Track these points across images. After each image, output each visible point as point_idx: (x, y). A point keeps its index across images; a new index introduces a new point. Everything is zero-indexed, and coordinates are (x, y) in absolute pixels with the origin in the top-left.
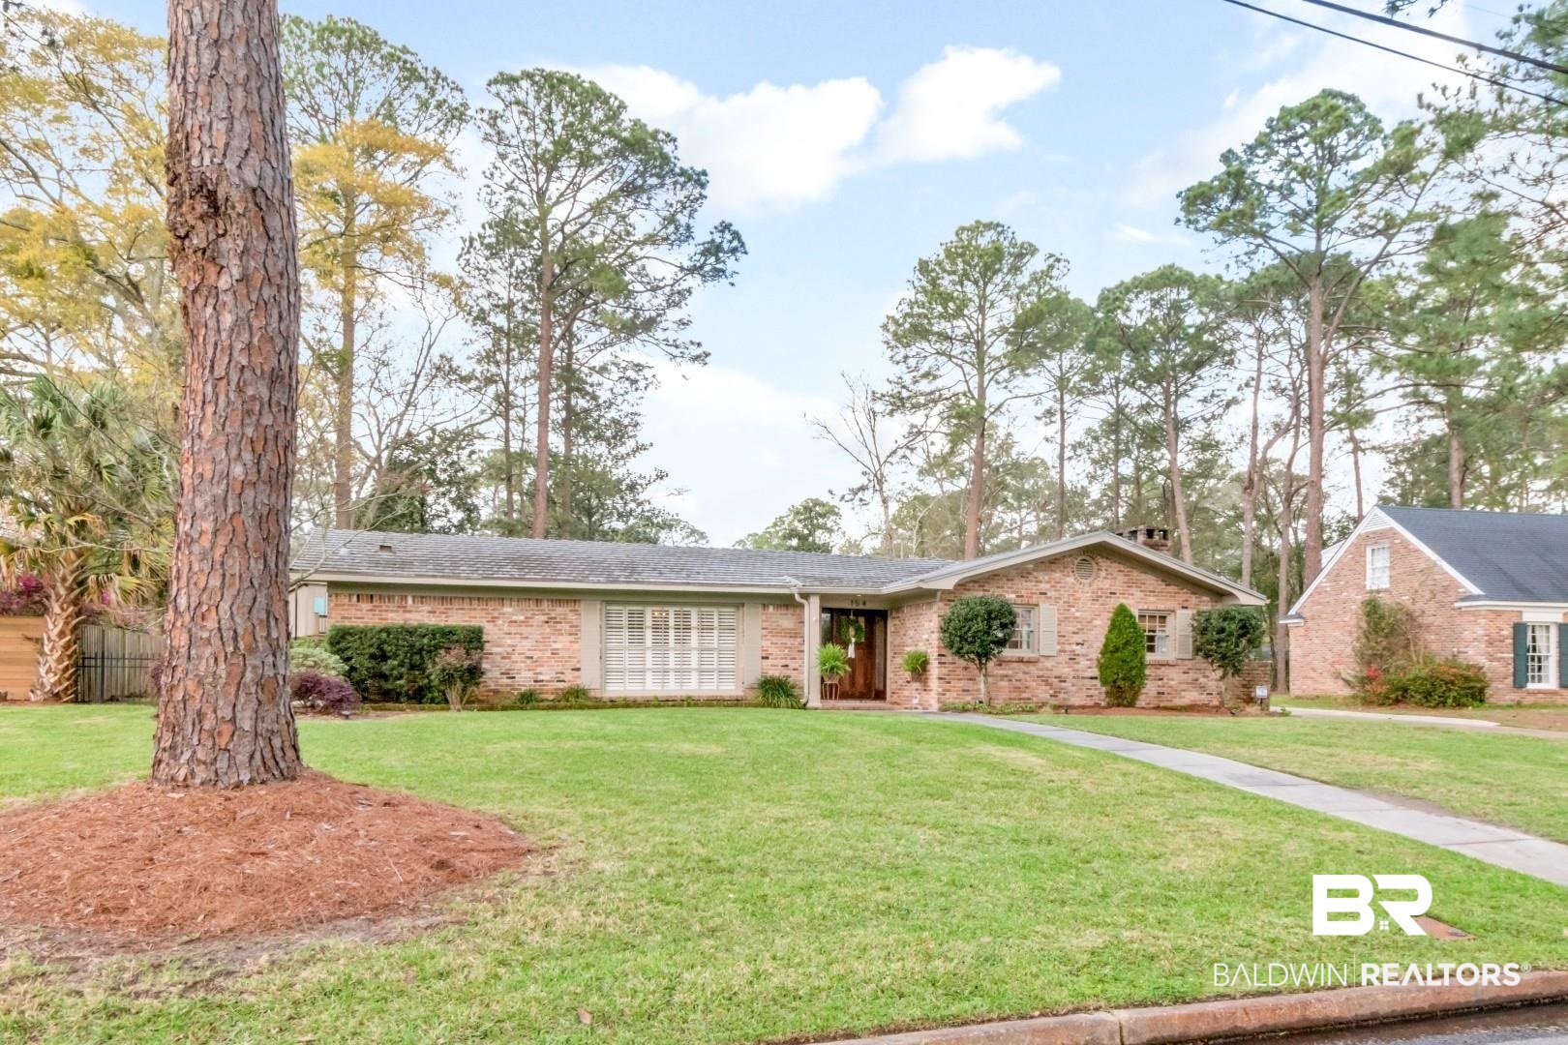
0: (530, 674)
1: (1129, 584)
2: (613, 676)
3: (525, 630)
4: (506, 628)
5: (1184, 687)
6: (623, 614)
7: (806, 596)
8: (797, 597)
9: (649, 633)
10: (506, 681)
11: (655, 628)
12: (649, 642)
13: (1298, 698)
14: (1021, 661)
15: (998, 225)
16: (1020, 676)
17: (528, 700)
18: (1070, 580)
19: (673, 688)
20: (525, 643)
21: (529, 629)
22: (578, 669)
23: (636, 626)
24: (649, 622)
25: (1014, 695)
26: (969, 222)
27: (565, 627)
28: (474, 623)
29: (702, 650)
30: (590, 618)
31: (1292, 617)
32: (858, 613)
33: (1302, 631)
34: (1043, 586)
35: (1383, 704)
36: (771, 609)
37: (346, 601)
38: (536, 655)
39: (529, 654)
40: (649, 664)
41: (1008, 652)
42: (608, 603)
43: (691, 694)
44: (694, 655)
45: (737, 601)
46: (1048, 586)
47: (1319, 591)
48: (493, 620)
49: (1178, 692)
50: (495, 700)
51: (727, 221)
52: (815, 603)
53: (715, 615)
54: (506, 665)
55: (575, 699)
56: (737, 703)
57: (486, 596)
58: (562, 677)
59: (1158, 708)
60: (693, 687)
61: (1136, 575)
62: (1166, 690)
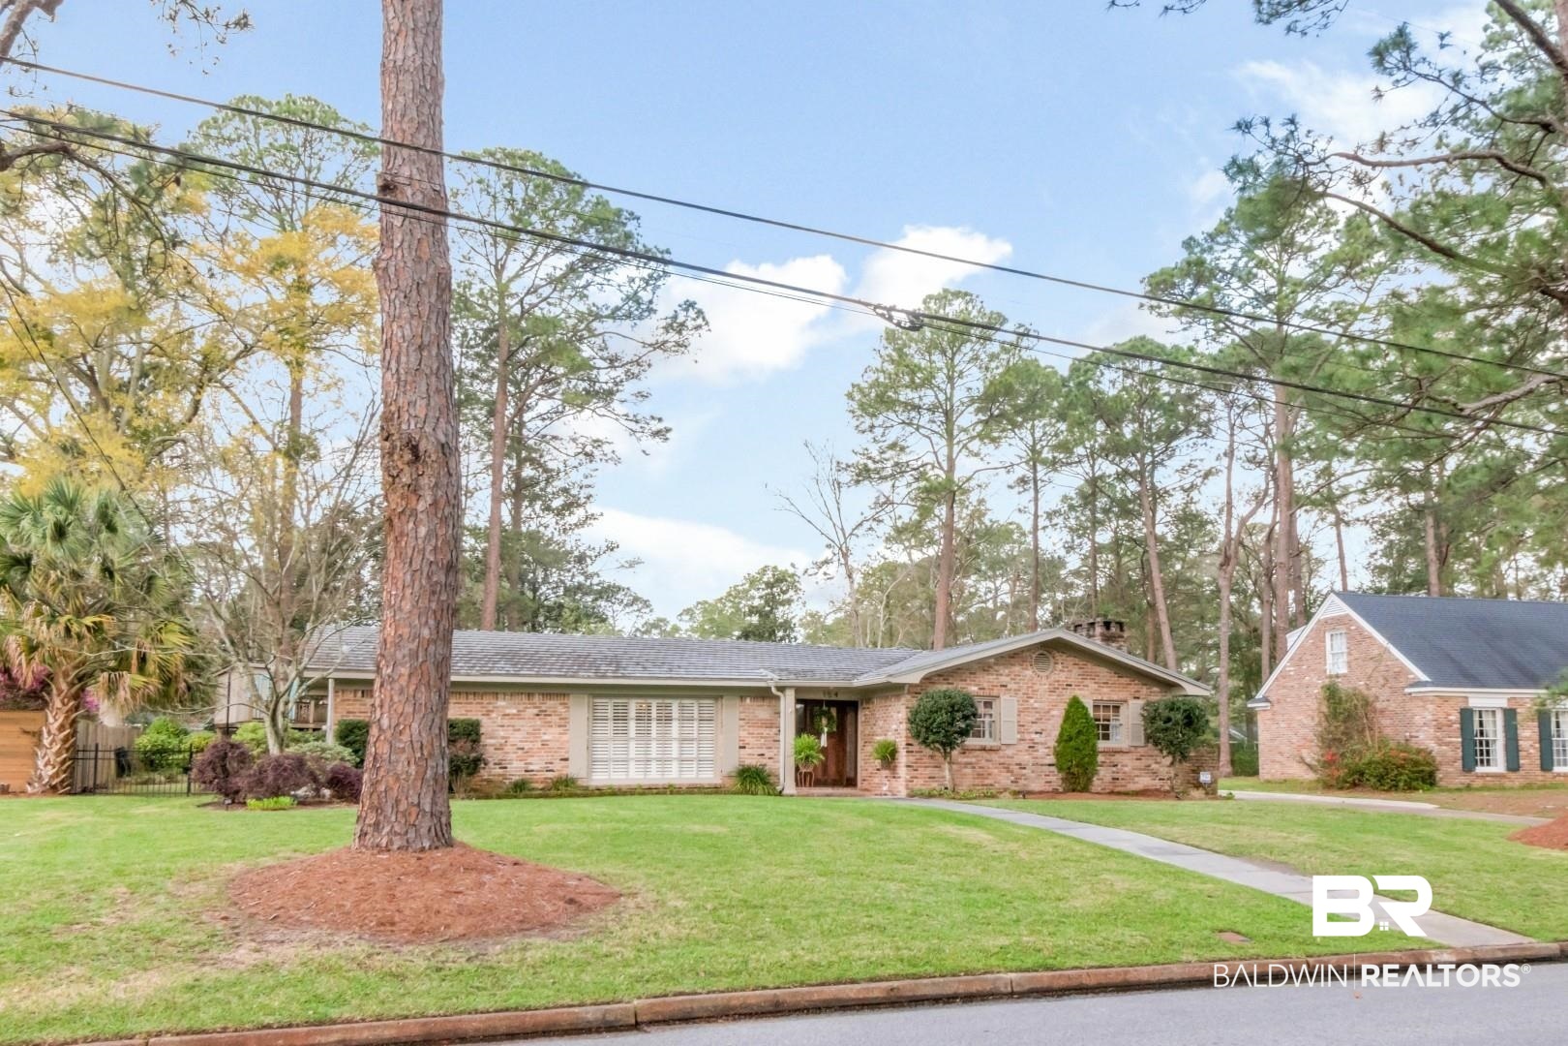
0: (522, 764)
1: (1084, 676)
2: (598, 766)
3: (517, 723)
4: (499, 721)
5: (1137, 772)
6: (608, 706)
8: (774, 690)
9: (632, 725)
10: (499, 771)
11: (638, 719)
12: (632, 732)
13: (1268, 782)
14: (984, 749)
15: (966, 294)
16: (983, 763)
17: (520, 789)
18: (1029, 673)
19: (655, 776)
20: (519, 736)
21: (521, 722)
22: (566, 760)
23: (621, 718)
24: (632, 714)
25: (977, 782)
26: (936, 291)
27: (554, 719)
28: (473, 716)
29: (682, 740)
30: (578, 711)
31: (1260, 701)
32: (830, 703)
33: (1269, 715)
34: (1004, 679)
35: (1341, 789)
36: (748, 700)
37: (351, 696)
38: (526, 746)
39: (520, 745)
40: (632, 754)
41: (971, 741)
42: (595, 697)
43: (672, 782)
44: (675, 745)
45: (717, 693)
46: (1008, 679)
47: (1283, 675)
48: (487, 713)
49: (1131, 778)
50: (488, 789)
51: (691, 300)
52: (790, 695)
53: (694, 706)
54: (500, 756)
55: (563, 788)
56: (716, 790)
57: (482, 690)
58: (551, 767)
59: (1112, 793)
60: (674, 775)
61: (1090, 667)
62: (1120, 776)
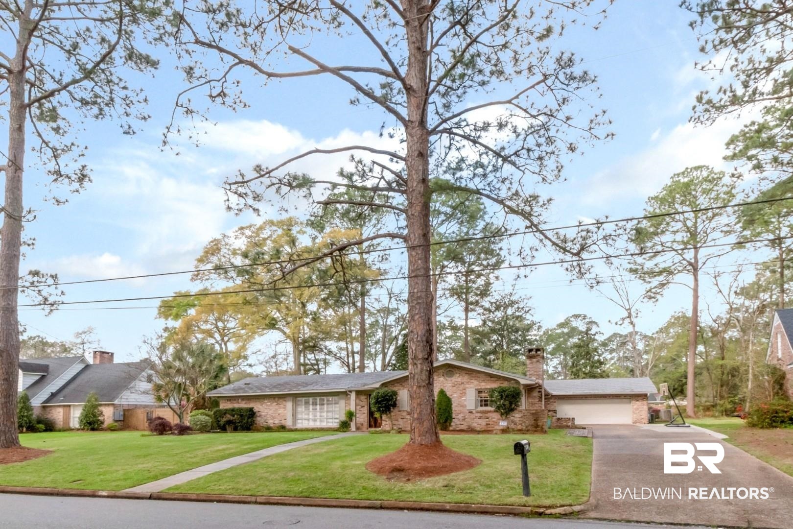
0: (272, 421)
1: (470, 378)
2: (297, 422)
4: (265, 407)
6: (301, 401)
7: (351, 392)
8: (348, 392)
9: (311, 407)
10: (265, 423)
11: (313, 405)
12: (311, 409)
17: (269, 429)
19: (318, 424)
20: (271, 411)
21: (272, 407)
22: (285, 420)
23: (307, 404)
24: (311, 402)
27: (282, 406)
28: (252, 406)
29: (327, 412)
30: (289, 403)
37: (224, 401)
38: (274, 415)
39: (272, 415)
40: (311, 417)
42: (296, 397)
44: (325, 413)
48: (262, 405)
52: (354, 394)
53: (332, 399)
54: (265, 418)
55: (283, 428)
57: (259, 397)
58: (280, 422)
60: (325, 424)
61: (475, 374)
62: (490, 423)
